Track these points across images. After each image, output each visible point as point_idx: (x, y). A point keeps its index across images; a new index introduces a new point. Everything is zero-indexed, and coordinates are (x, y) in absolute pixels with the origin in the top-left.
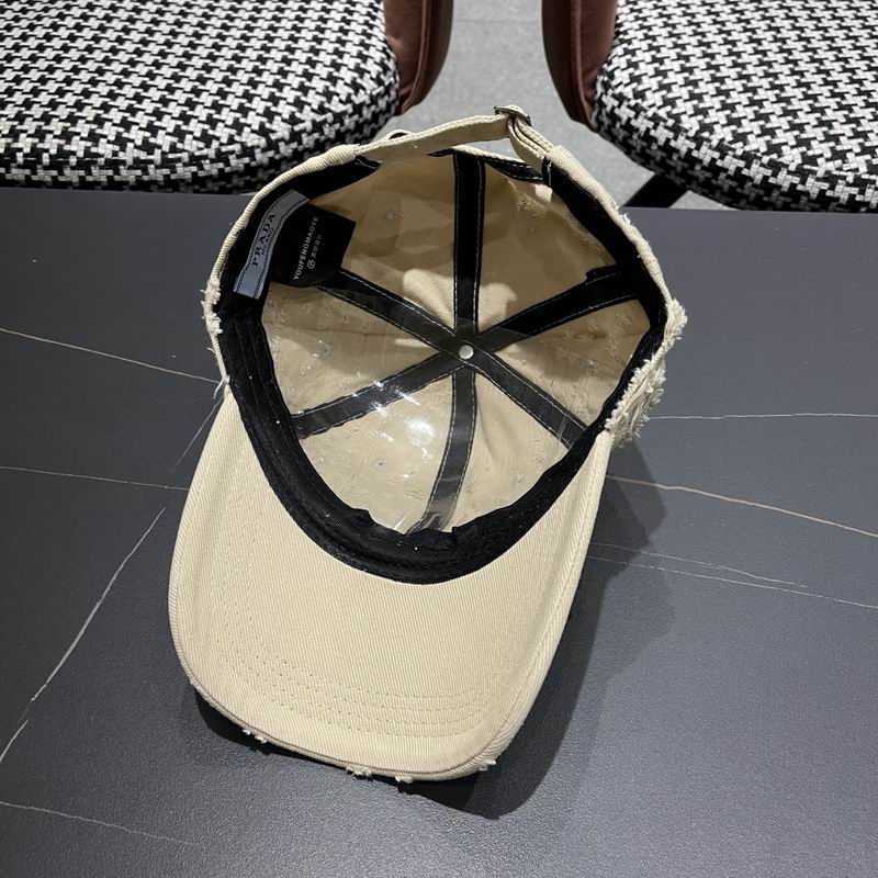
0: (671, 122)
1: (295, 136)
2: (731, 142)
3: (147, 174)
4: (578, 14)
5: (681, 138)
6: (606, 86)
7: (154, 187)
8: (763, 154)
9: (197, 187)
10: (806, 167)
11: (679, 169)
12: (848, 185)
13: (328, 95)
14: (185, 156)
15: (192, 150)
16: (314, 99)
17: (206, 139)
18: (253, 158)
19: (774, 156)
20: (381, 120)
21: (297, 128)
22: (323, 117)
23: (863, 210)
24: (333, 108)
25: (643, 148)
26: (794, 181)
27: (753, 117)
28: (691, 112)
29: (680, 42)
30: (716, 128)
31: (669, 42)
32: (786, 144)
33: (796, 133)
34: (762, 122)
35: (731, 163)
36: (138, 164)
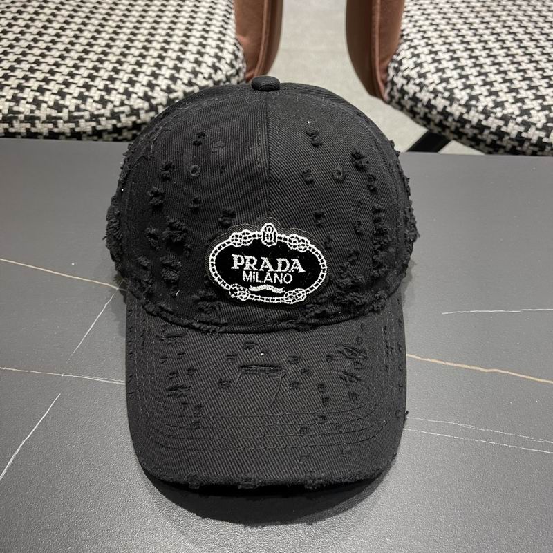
0: (447, 94)
1: (170, 102)
2: (493, 108)
3: (57, 127)
4: (377, 17)
5: (455, 106)
6: (397, 70)
7: (61, 137)
8: (518, 116)
9: (95, 138)
10: (550, 125)
11: (453, 128)
13: (195, 73)
14: (87, 115)
16: (184, 76)
17: (103, 102)
18: (138, 116)
19: (525, 117)
21: (171, 96)
22: (191, 89)
24: (199, 83)
25: (426, 114)
26: (541, 136)
27: (507, 90)
28: (462, 87)
29: (447, 41)
30: (481, 98)
31: (440, 41)
32: (533, 109)
33: (540, 101)
34: (514, 94)
35: (493, 122)
36: (50, 119)
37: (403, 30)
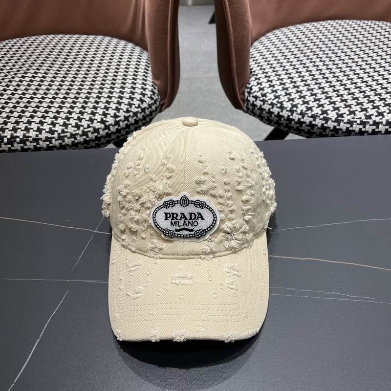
0: (279, 105)
1: (117, 123)
2: (306, 111)
3: (52, 143)
4: (234, 64)
5: (284, 111)
6: (249, 93)
7: (54, 149)
8: (320, 115)
9: (74, 147)
10: (339, 118)
11: (285, 124)
12: (358, 124)
13: (130, 105)
14: (68, 134)
15: (71, 132)
16: (124, 107)
17: (77, 126)
18: (99, 133)
19: (325, 115)
20: (154, 115)
21: (117, 119)
22: (129, 114)
23: (366, 134)
24: (133, 110)
25: (268, 117)
26: (335, 125)
27: (313, 100)
28: (287, 100)
29: (278, 74)
30: (299, 106)
31: (273, 74)
32: (329, 110)
33: (333, 105)
34: (317, 102)
35: (307, 119)
36: (47, 139)
37: (252, 69)
